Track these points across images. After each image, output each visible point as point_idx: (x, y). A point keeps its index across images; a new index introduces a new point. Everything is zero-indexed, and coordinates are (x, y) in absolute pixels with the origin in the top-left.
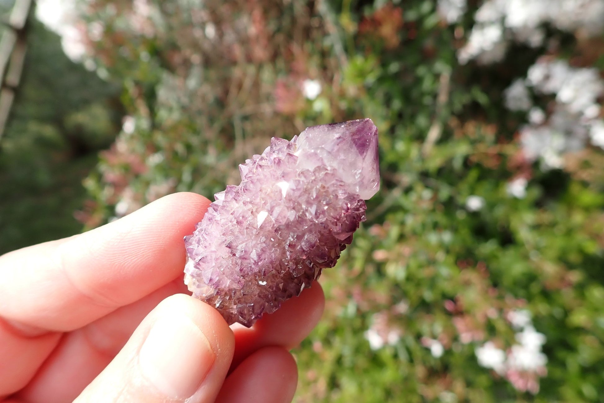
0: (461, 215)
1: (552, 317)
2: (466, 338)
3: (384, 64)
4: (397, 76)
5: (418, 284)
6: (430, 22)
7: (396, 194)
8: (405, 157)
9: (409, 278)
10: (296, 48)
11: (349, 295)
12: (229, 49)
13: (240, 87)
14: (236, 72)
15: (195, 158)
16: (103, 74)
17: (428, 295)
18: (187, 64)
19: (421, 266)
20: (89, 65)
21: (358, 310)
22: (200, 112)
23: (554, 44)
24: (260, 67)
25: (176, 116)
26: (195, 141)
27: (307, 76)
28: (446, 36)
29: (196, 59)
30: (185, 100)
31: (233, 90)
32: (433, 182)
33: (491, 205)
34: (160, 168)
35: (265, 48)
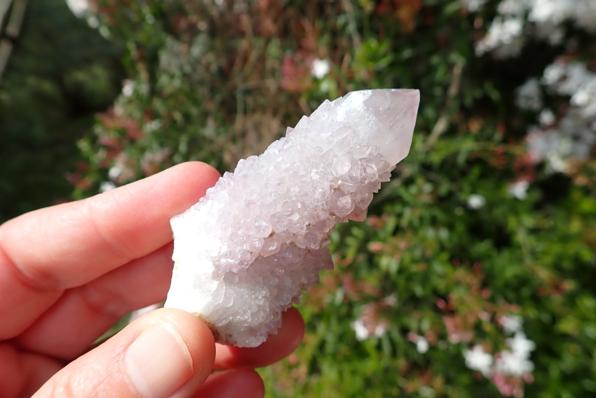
0: (459, 212)
1: (540, 321)
2: (454, 338)
3: (396, 49)
4: (409, 62)
5: (410, 278)
6: (451, 9)
7: (395, 185)
9: (401, 270)
10: (307, 24)
11: (339, 284)
12: (238, 20)
13: (245, 59)
14: (243, 44)
15: (191, 129)
16: (105, 32)
17: (419, 291)
18: (193, 31)
19: (414, 261)
20: (92, 22)
21: (346, 297)
22: (201, 82)
23: (573, 44)
24: (268, 40)
25: (177, 83)
26: (194, 111)
27: (317, 55)
28: (464, 25)
29: (203, 25)
30: (188, 69)
31: (238, 62)
32: (434, 176)
33: (490, 206)
34: (156, 135)
35: (275, 21)
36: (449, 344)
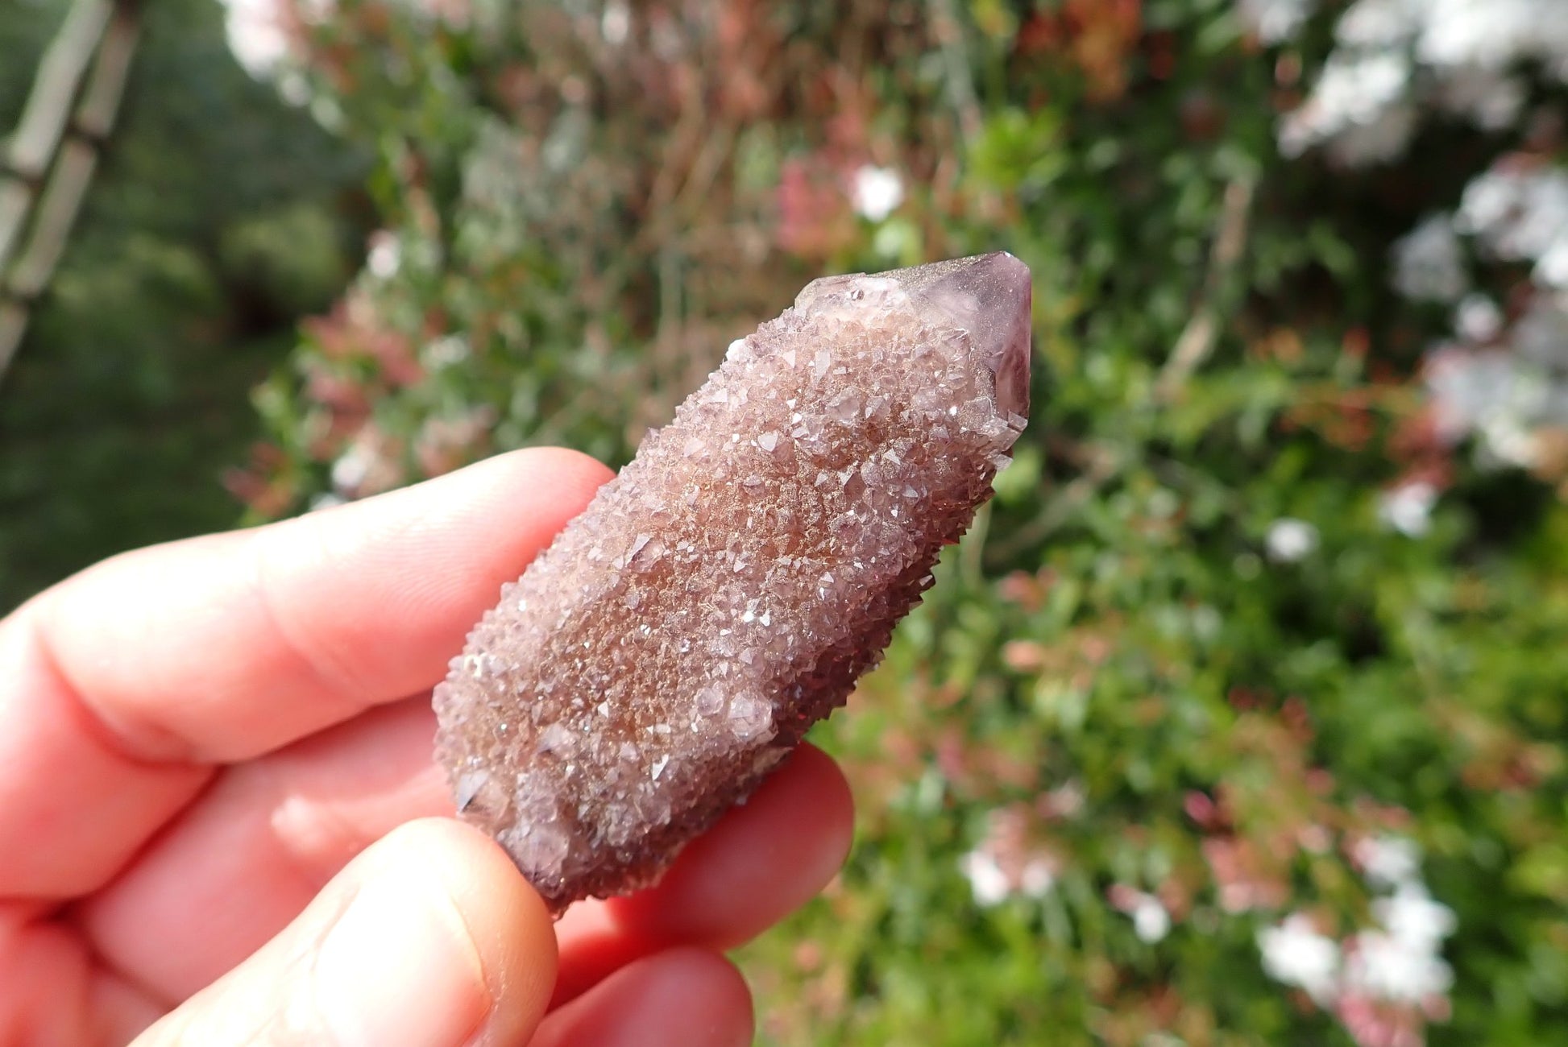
0: (1246, 568)
1: (1468, 862)
2: (1234, 897)
3: (1075, 143)
4: (1110, 178)
5: (1117, 742)
6: (1216, 35)
7: (1076, 498)
8: (1111, 400)
9: (1093, 724)
10: (842, 80)
11: (927, 754)
12: (663, 70)
13: (682, 179)
15: (552, 356)
16: (327, 113)
17: (1141, 774)
18: (551, 103)
19: (1129, 695)
20: (292, 89)
21: (948, 796)
22: (571, 235)
23: (1545, 124)
24: (742, 126)
25: (508, 238)
26: (553, 308)
27: (867, 158)
28: (1254, 76)
29: (575, 89)
30: (538, 202)
31: (663, 186)
32: (1180, 471)
33: (1331, 550)
34: (456, 375)
35: (762, 73)
36: (1222, 914)
